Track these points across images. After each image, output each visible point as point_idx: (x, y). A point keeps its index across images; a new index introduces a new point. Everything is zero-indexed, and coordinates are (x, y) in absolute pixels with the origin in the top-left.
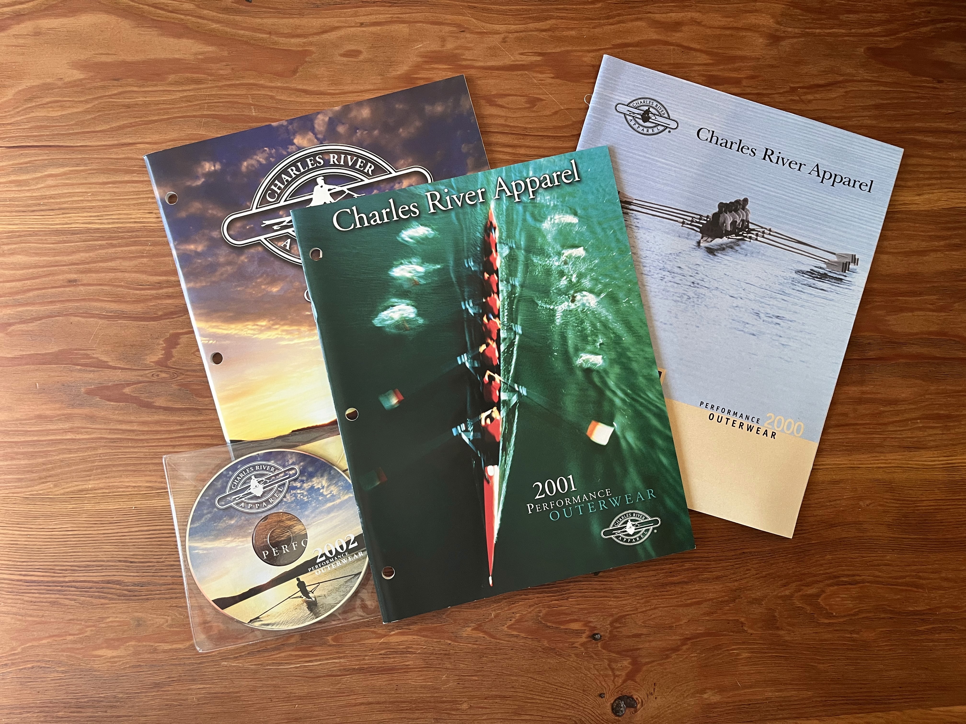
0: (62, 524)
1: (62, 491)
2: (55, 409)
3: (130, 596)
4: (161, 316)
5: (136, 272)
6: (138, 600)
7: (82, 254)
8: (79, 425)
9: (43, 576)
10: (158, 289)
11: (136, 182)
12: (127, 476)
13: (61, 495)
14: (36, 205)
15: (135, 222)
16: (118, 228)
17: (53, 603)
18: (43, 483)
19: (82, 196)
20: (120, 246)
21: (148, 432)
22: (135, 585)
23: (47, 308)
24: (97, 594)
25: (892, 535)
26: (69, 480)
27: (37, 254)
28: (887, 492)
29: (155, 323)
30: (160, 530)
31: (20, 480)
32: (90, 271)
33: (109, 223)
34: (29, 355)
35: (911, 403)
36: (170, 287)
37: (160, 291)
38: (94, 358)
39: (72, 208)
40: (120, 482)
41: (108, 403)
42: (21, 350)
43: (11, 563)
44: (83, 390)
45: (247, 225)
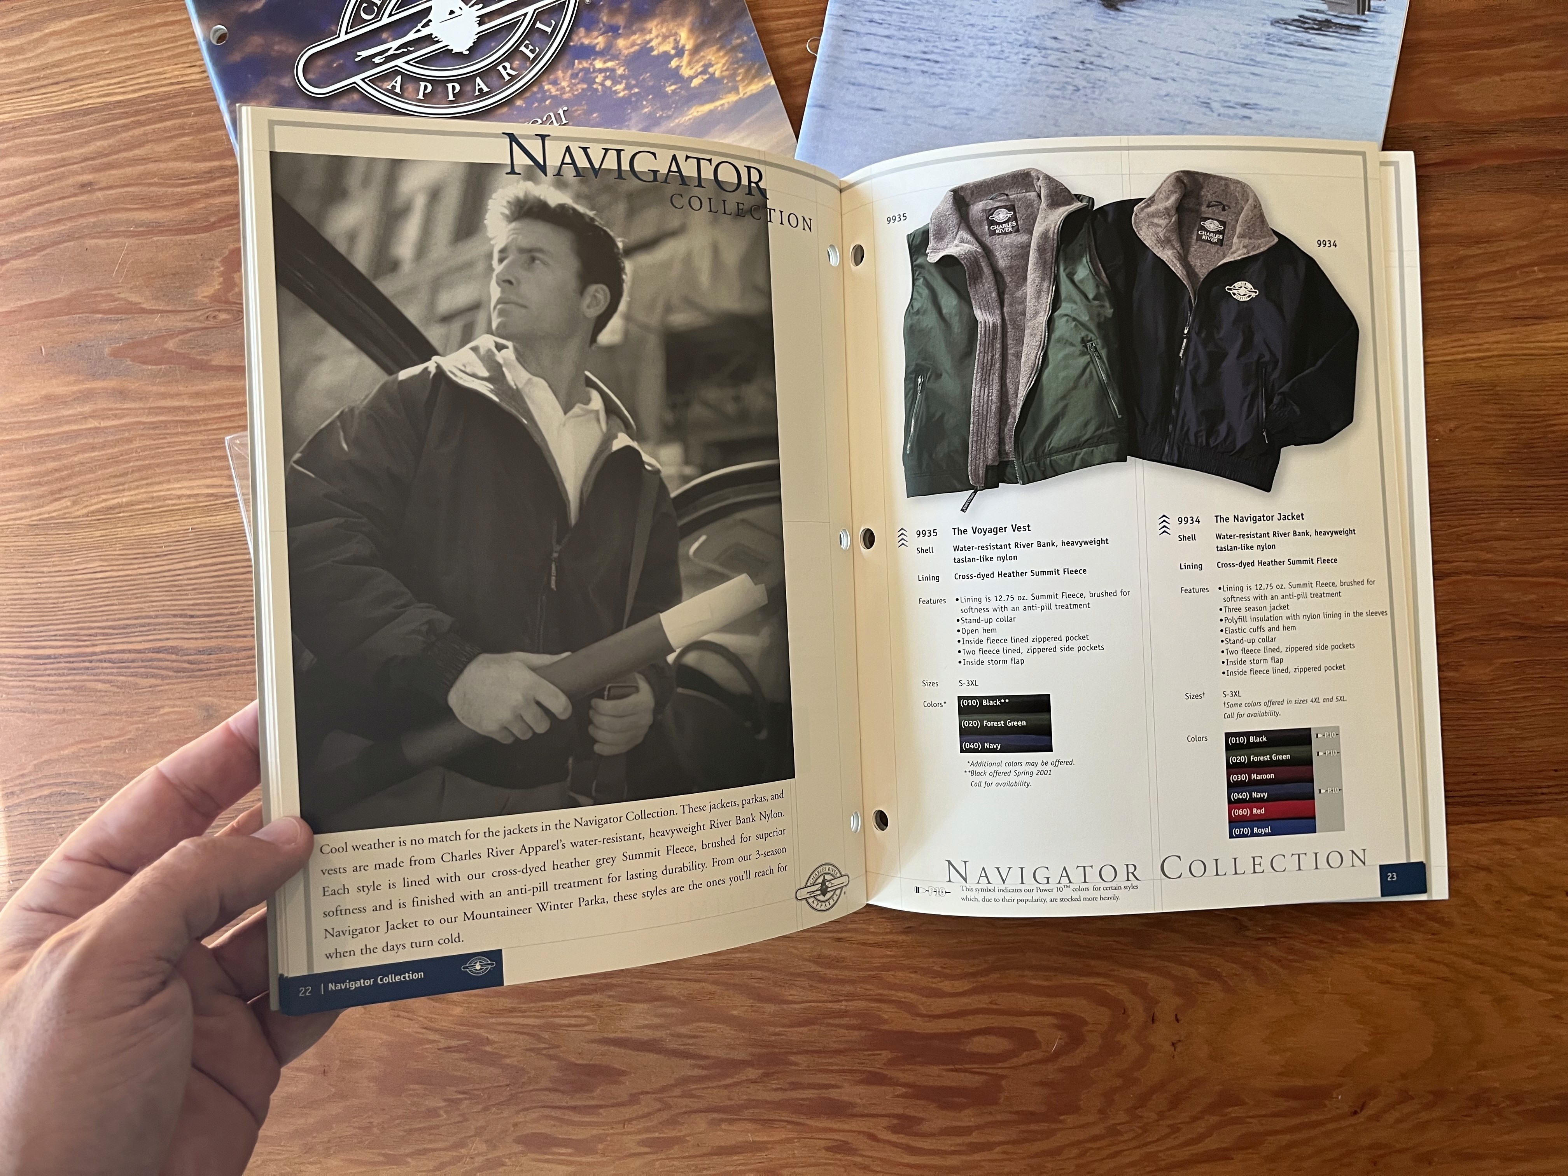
0: (87, 562)
1: (85, 511)
2: (69, 384)
3: (193, 671)
4: (214, 223)
5: (175, 159)
6: (206, 676)
7: (99, 143)
8: (105, 406)
9: (62, 647)
10: (208, 182)
11: (172, 23)
12: (177, 480)
13: (83, 516)
14: (33, 80)
15: (172, 84)
16: (146, 96)
17: (78, 689)
18: (56, 500)
19: (96, 57)
20: (150, 122)
21: (205, 409)
22: (200, 652)
23: (54, 230)
24: (143, 670)
25: (1505, 483)
26: (94, 493)
27: (37, 152)
28: (1486, 402)
29: (207, 234)
30: (231, 562)
31: (24, 498)
32: (110, 166)
33: (134, 91)
34: (30, 305)
35: (1516, 238)
36: (226, 176)
37: (212, 185)
38: (121, 299)
39: (83, 77)
40: (168, 490)
41: (145, 367)
42: (19, 299)
43: (14, 630)
44: (107, 350)
45: (333, 61)
